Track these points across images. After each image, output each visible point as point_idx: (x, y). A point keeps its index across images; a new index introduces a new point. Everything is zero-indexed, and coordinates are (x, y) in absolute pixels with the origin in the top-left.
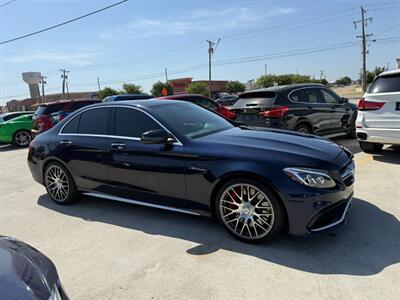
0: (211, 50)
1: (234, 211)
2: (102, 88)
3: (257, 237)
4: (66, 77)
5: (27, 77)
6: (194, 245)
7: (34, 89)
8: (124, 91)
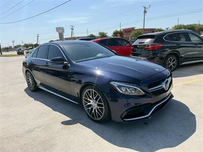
0: (145, 12)
1: (89, 104)
2: (89, 35)
3: (98, 119)
4: (73, 29)
5: (58, 29)
6: (69, 119)
7: (61, 36)
8: (99, 35)
